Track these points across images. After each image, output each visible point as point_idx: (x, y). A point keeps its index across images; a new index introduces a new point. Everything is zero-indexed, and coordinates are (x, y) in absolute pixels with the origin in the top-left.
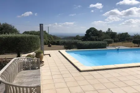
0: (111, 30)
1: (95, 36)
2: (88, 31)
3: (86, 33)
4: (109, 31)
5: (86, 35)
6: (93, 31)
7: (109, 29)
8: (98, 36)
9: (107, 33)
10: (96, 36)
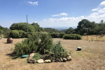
0: (104, 22)
1: (87, 27)
2: (80, 23)
3: (78, 25)
4: (102, 22)
5: (78, 26)
6: (86, 23)
7: (102, 21)
8: (90, 27)
9: (100, 25)
10: (89, 27)
